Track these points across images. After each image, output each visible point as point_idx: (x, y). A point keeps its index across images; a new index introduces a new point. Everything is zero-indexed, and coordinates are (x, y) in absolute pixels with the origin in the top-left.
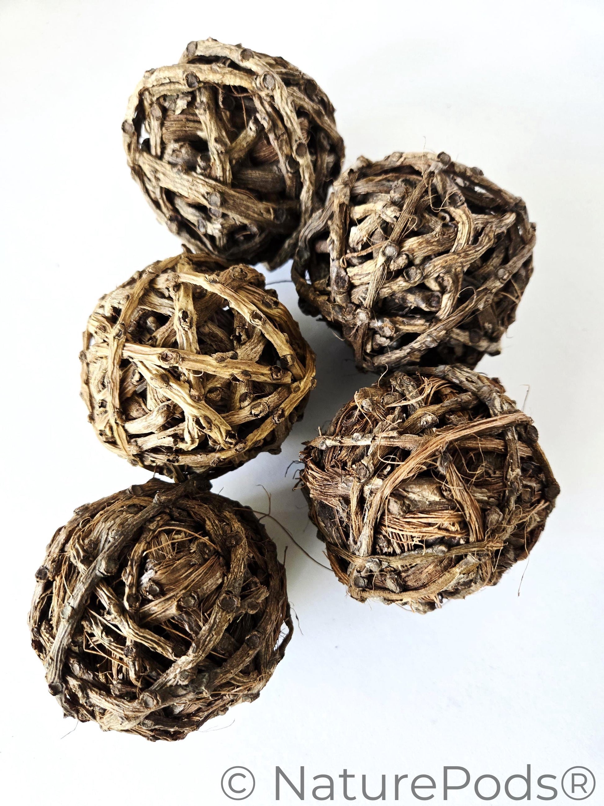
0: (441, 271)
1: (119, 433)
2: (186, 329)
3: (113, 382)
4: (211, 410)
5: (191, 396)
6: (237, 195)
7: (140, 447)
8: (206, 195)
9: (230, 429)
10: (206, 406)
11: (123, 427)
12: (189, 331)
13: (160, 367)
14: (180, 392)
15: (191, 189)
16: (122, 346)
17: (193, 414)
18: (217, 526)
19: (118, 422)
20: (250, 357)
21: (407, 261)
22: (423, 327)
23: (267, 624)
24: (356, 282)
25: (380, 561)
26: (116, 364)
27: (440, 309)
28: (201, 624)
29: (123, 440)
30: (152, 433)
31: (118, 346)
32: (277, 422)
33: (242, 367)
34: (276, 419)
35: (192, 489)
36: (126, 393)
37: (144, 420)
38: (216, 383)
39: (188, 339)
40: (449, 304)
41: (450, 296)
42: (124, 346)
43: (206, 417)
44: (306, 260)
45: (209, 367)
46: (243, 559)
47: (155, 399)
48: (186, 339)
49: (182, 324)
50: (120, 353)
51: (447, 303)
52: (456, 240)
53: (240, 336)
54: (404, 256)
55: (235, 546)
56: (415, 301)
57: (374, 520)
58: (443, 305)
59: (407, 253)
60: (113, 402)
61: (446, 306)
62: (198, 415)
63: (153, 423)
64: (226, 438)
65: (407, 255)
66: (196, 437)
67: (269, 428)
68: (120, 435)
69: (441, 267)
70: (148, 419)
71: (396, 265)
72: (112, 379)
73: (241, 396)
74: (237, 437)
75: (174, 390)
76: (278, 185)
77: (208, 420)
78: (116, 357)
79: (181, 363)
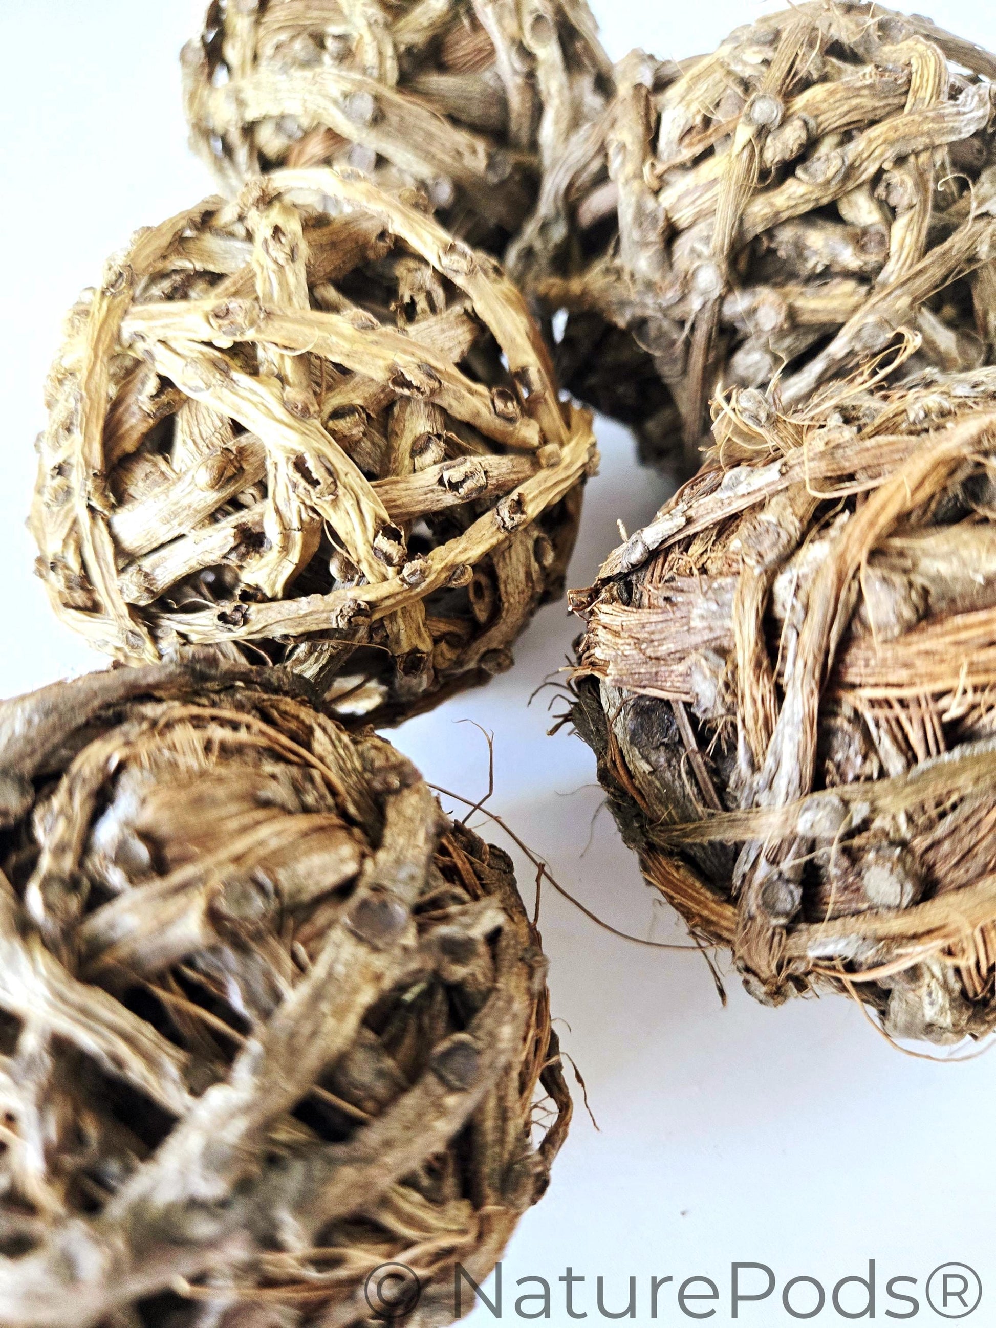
0: (887, 155)
1: (98, 541)
2: (282, 261)
3: (90, 398)
4: (336, 450)
5: (284, 404)
6: (409, 105)
7: (147, 575)
8: (341, 99)
9: (385, 515)
10: (323, 435)
11: (109, 525)
12: (287, 267)
13: (210, 344)
14: (255, 393)
15: (310, 92)
16: (120, 312)
17: (290, 445)
18: (346, 747)
19: (94, 503)
20: (439, 344)
21: (804, 135)
22: (854, 300)
23: (500, 1023)
24: (682, 218)
25: (846, 803)
26: (100, 354)
27: (887, 257)
28: (283, 984)
29: (107, 564)
30: (181, 536)
31: (109, 310)
32: (509, 524)
33: (419, 353)
34: (505, 512)
35: (279, 679)
36: (122, 438)
37: (163, 497)
38: (352, 395)
39: (283, 283)
40: (910, 240)
41: (911, 220)
42: (126, 312)
43: (320, 457)
44: (557, 246)
45: (334, 339)
46: (422, 820)
47: (194, 441)
48: (280, 284)
49: (270, 250)
50: (115, 329)
51: (904, 239)
52: (911, 93)
53: (413, 304)
54: (798, 123)
55: (397, 792)
56: (826, 245)
57: (821, 658)
58: (894, 247)
59: (804, 115)
60: (86, 450)
61: (902, 247)
62: (301, 449)
63: (185, 502)
64: (376, 536)
65: (806, 123)
66: (296, 524)
67: (487, 536)
68: (100, 550)
69: (884, 142)
70: (171, 494)
71: (779, 145)
72: (88, 390)
73: (414, 442)
74: (403, 541)
75: (242, 392)
76: (494, 111)
77: (329, 466)
78: (103, 336)
79: (262, 324)
